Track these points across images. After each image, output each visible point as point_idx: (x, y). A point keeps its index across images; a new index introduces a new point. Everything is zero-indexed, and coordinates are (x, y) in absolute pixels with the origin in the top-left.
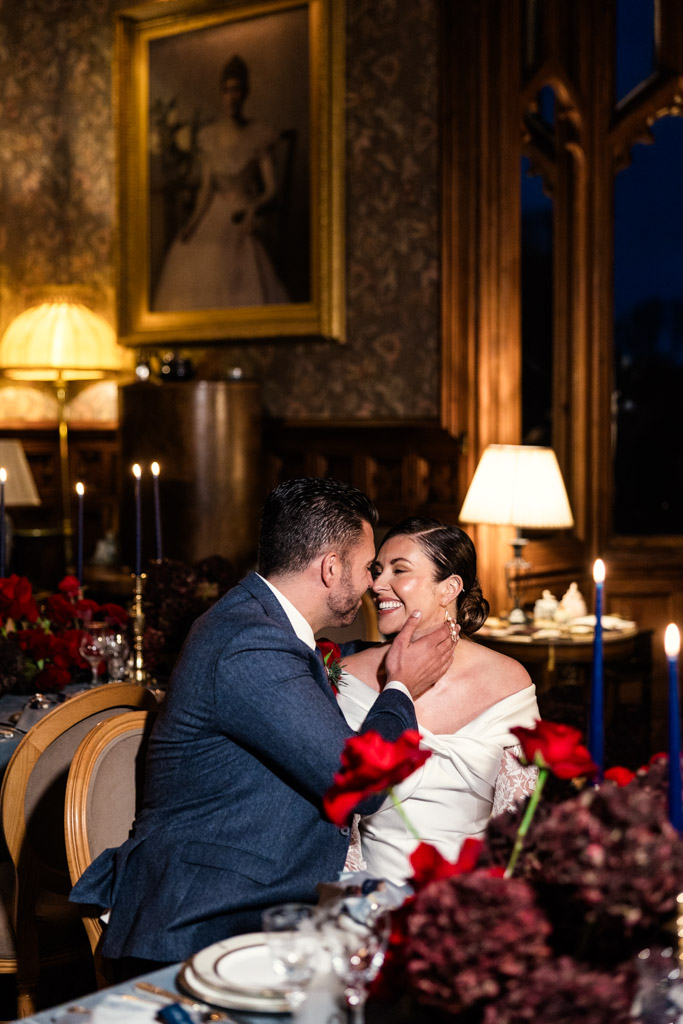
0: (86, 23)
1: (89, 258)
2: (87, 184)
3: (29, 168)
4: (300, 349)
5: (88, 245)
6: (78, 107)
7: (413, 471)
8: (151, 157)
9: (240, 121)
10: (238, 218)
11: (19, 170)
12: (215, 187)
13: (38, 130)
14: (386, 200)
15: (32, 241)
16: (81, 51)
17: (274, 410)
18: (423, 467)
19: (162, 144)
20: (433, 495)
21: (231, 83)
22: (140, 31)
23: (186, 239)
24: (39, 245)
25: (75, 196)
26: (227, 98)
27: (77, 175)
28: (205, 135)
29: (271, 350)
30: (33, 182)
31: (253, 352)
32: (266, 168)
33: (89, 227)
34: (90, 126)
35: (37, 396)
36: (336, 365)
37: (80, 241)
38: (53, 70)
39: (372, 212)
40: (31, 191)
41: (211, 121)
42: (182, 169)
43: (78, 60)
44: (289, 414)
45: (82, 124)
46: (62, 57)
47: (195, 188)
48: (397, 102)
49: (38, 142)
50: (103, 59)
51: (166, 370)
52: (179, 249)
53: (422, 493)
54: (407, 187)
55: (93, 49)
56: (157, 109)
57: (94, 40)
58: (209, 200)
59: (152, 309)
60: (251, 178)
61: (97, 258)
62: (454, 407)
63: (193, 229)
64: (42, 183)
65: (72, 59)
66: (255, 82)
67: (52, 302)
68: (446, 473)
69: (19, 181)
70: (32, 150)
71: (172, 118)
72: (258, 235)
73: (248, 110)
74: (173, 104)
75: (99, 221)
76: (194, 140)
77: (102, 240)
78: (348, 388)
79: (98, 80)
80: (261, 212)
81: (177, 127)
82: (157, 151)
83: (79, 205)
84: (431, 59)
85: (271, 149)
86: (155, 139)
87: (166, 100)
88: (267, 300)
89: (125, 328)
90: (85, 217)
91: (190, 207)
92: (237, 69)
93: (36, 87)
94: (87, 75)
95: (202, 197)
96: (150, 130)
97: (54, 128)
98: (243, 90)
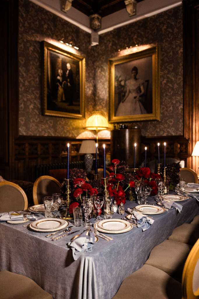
0: (100, 62)
1: (101, 107)
2: (100, 93)
3: (90, 89)
4: (149, 123)
5: (101, 104)
6: (98, 78)
7: (177, 146)
8: (115, 87)
9: (136, 79)
10: (135, 98)
11: (88, 90)
12: (130, 92)
13: (91, 82)
14: (170, 93)
15: (90, 103)
16: (99, 68)
17: (143, 135)
18: (179, 146)
19: (118, 84)
20: (181, 151)
21: (134, 72)
22: (113, 63)
23: (123, 102)
24: (91, 104)
25: (98, 95)
26: (133, 75)
27: (98, 91)
28: (127, 82)
29: (142, 123)
30: (90, 92)
31: (138, 123)
32: (142, 88)
33: (101, 101)
34: (101, 82)
35: (90, 133)
36: (158, 126)
37: (99, 104)
38: (93, 71)
39: (166, 95)
40: (90, 94)
41: (129, 79)
42: (122, 89)
43: (99, 69)
44: (147, 135)
45: (99, 81)
46: (95, 69)
47: (125, 92)
48: (173, 74)
49: (91, 85)
50: (104, 69)
51: (120, 127)
52: (121, 104)
53: (179, 151)
54: (175, 90)
55: (102, 67)
56: (116, 78)
57: (102, 65)
58: (129, 94)
59: (115, 116)
60: (139, 89)
61: (102, 107)
62: (187, 133)
63: (125, 100)
64: (92, 92)
65: (97, 69)
66: (139, 71)
67: (96, 115)
68: (184, 147)
69: (88, 92)
70: (90, 86)
71: (120, 79)
72: (140, 101)
73: (138, 77)
74: (120, 77)
75: (103, 100)
76: (125, 83)
77: (104, 103)
78: (160, 130)
79: (103, 73)
80: (140, 96)
81: (121, 81)
82: (116, 86)
83: (98, 97)
84: (181, 64)
85: (143, 84)
86: (116, 83)
87: (119, 76)
88: (142, 113)
89: (109, 119)
90: (100, 99)
91: (124, 96)
92: (135, 69)
93: (91, 74)
94: (100, 72)
95: (127, 94)
96: (115, 82)
97: (94, 82)
98: (137, 73)
